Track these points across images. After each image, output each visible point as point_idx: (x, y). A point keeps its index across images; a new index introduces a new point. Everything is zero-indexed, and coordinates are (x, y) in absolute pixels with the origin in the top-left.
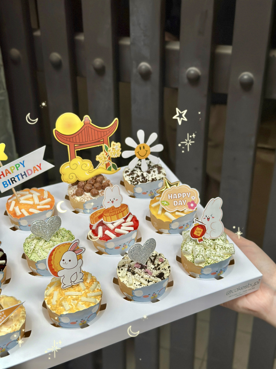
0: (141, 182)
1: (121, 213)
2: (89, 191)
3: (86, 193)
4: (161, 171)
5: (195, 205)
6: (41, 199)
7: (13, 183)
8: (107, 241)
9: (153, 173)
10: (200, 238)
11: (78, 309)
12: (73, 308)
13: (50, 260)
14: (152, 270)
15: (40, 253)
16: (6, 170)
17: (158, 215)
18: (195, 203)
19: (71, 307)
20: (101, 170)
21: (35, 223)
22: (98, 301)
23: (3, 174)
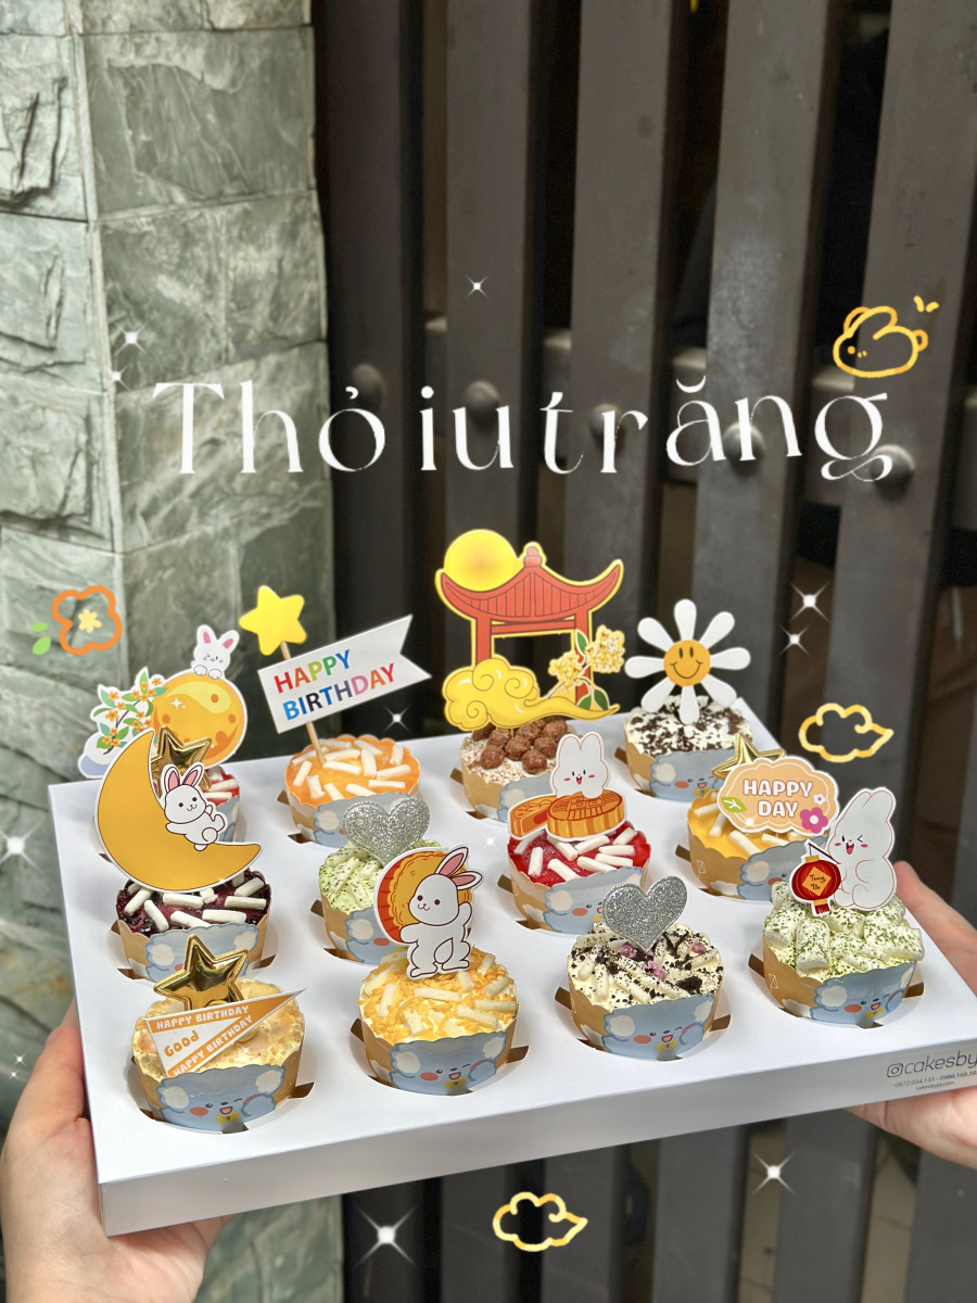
0: (673, 750)
1: (602, 817)
2: (518, 756)
3: (509, 762)
4: (738, 726)
5: (824, 821)
6: (382, 764)
7: (312, 709)
8: (550, 885)
9: (714, 730)
10: (821, 902)
12: (431, 1030)
14: (667, 967)
15: (362, 891)
16: (299, 670)
17: (708, 837)
18: (825, 815)
19: (427, 1027)
20: (559, 701)
21: (357, 809)
22: (504, 1027)
23: (288, 680)
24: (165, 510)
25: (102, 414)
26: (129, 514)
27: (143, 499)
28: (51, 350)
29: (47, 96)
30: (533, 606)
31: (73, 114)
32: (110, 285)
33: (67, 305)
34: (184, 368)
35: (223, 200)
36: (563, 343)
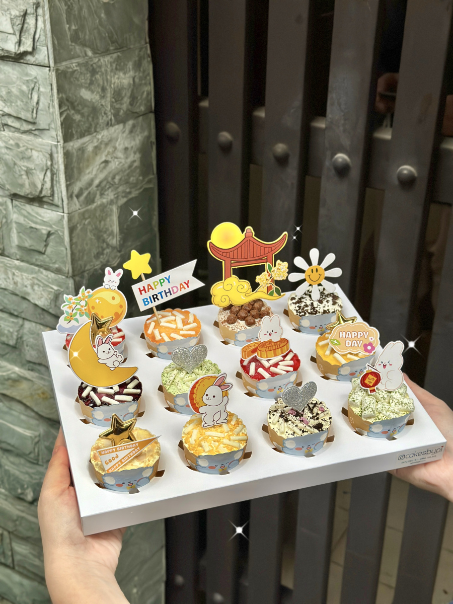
0: (309, 313)
1: (280, 349)
2: (243, 319)
3: (239, 321)
4: (336, 301)
5: (373, 348)
6: (185, 323)
7: (155, 301)
8: (259, 380)
9: (326, 303)
10: (372, 388)
11: (219, 452)
12: (213, 450)
13: (192, 393)
14: (309, 419)
15: (180, 385)
16: (149, 285)
17: (325, 356)
18: (374, 345)
19: (211, 449)
20: (260, 294)
21: (177, 350)
22: (242, 447)
23: (144, 290)
24: (85, 194)
25: (57, 153)
26: (70, 197)
27: (76, 190)
28: (34, 123)
29: (31, 10)
30: (249, 254)
31: (42, 19)
32: (61, 95)
33: (41, 104)
34: (93, 130)
35: (108, 52)
36: (261, 114)
